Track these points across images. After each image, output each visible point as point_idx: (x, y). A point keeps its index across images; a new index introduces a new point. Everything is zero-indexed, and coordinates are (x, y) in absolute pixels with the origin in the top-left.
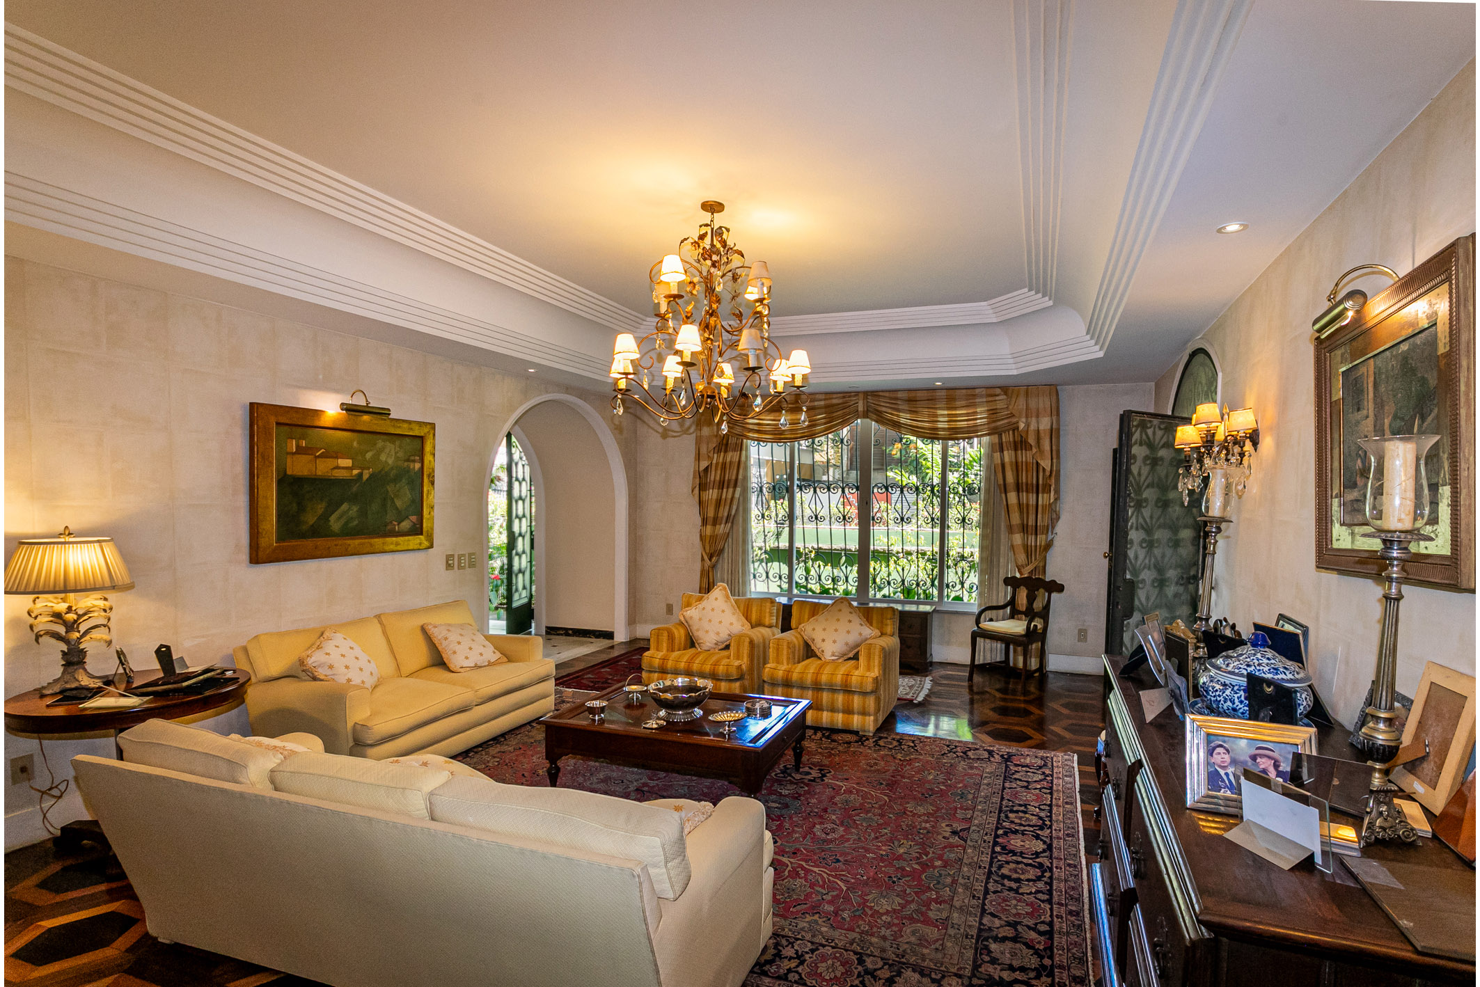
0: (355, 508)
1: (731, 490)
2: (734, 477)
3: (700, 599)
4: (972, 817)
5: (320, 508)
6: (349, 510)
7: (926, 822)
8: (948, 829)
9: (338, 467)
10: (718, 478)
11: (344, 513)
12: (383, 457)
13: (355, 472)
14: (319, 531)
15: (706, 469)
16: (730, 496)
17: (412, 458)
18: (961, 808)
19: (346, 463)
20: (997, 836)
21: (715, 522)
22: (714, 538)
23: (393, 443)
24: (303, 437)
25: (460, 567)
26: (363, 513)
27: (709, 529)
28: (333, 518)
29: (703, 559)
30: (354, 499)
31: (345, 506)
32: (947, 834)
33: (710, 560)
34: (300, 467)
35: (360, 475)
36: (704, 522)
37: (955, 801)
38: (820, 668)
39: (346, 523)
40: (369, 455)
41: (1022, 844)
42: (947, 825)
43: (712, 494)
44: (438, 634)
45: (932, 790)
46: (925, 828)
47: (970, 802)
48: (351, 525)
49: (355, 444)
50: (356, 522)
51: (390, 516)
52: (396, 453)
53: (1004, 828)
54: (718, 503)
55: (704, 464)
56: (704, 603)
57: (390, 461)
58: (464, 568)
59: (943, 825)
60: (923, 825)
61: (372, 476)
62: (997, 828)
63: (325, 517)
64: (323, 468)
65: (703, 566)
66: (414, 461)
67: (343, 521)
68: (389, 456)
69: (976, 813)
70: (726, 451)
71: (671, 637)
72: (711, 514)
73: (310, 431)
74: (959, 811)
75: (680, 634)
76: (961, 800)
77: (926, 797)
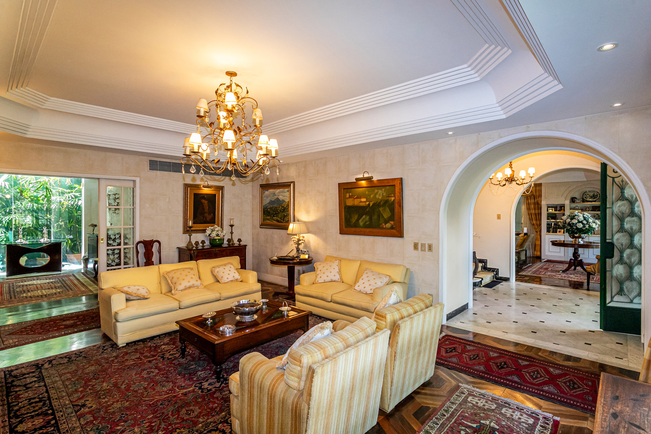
0: (368, 217)
4: (79, 420)
5: (356, 217)
6: (365, 218)
7: (106, 402)
8: (90, 405)
9: (361, 202)
11: (364, 219)
12: (377, 196)
13: (367, 203)
14: (356, 225)
17: (390, 195)
18: (91, 422)
19: (364, 200)
20: (55, 418)
23: (381, 190)
24: (350, 192)
25: (422, 250)
26: (371, 219)
28: (360, 221)
30: (366, 214)
31: (364, 217)
32: (87, 403)
34: (350, 202)
35: (369, 204)
37: (100, 423)
39: (365, 223)
40: (372, 196)
41: (34, 423)
42: (92, 407)
45: (125, 421)
46: (104, 398)
47: (89, 429)
48: (367, 223)
49: (367, 192)
50: (368, 223)
51: (382, 220)
52: (383, 194)
53: (52, 426)
57: (380, 198)
58: (425, 250)
59: (94, 406)
60: (106, 400)
61: (374, 205)
62: (56, 423)
63: (358, 220)
64: (356, 202)
66: (391, 197)
67: (364, 222)
68: (380, 194)
69: (78, 424)
73: (353, 190)
74: (92, 419)
76: (97, 427)
77: (123, 414)
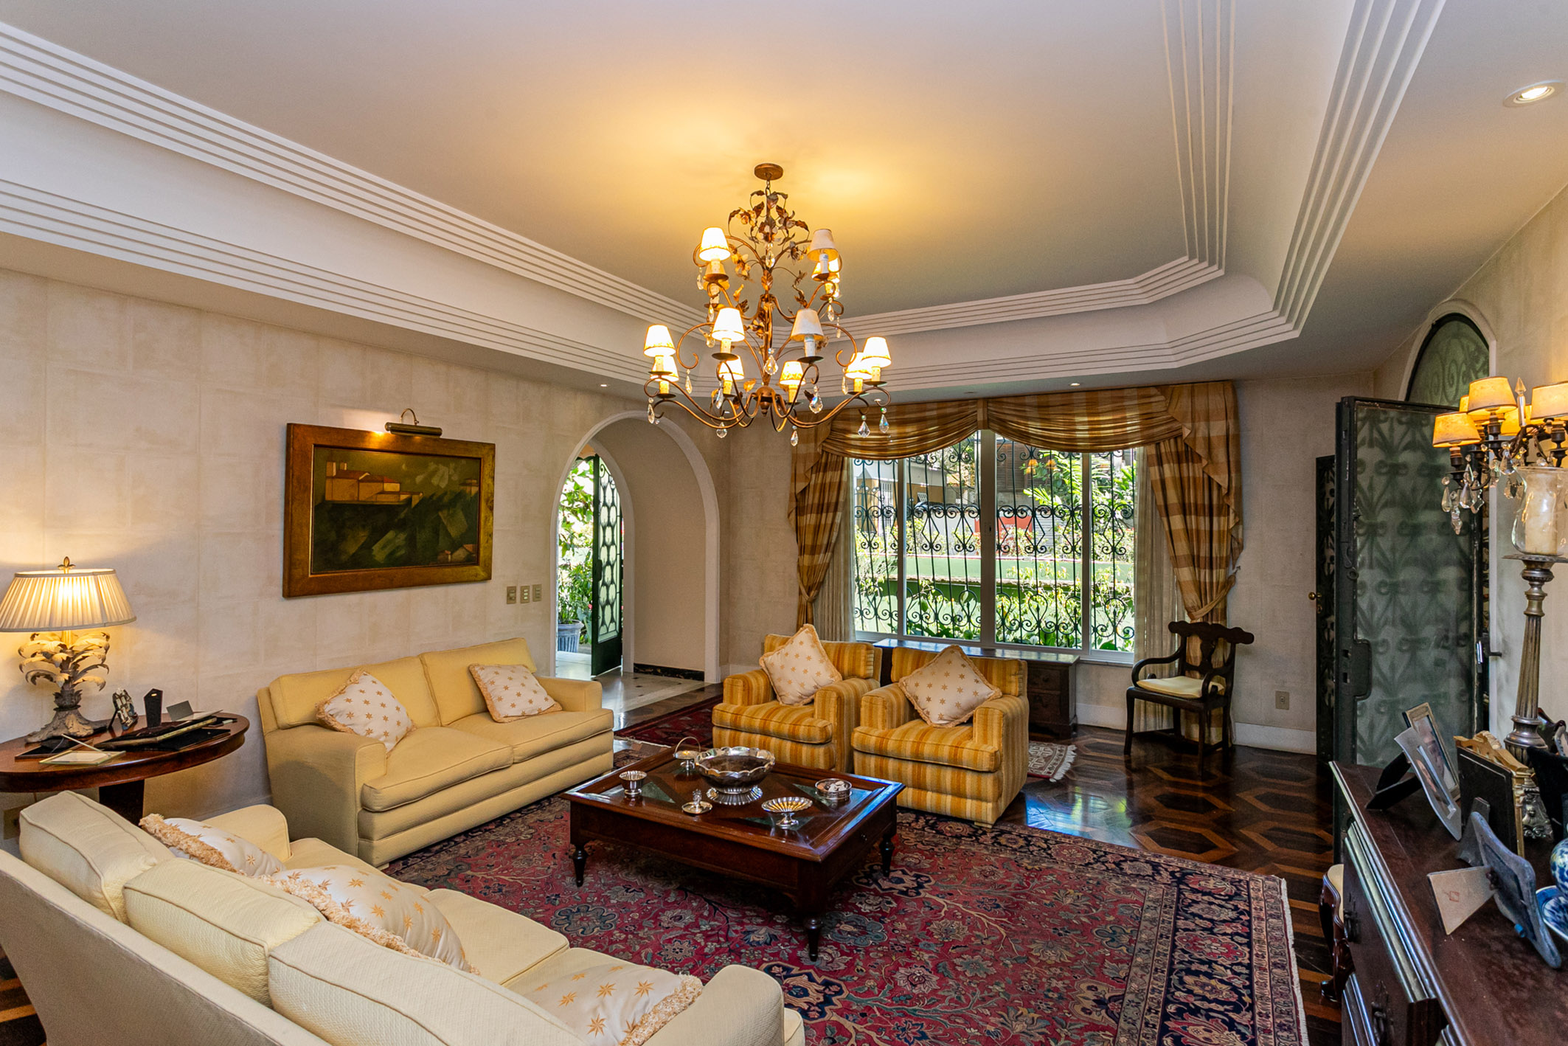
0: (402, 536)
1: (831, 515)
2: (834, 500)
3: (784, 642)
4: (1128, 975)
5: (363, 536)
6: (395, 538)
7: (1059, 978)
8: (1090, 994)
9: (383, 492)
10: (816, 501)
11: (389, 542)
12: (435, 481)
13: (403, 497)
14: (357, 562)
15: (804, 491)
16: (829, 522)
17: (469, 481)
18: (1111, 959)
19: (389, 487)
20: (1166, 1016)
21: (814, 550)
22: (812, 569)
23: (447, 465)
24: (345, 460)
25: (523, 601)
26: (411, 541)
27: (807, 558)
28: (376, 548)
29: (800, 593)
30: (401, 526)
31: (390, 535)
32: (1089, 1004)
33: (808, 594)
34: (340, 492)
35: (409, 501)
36: (802, 550)
37: (1101, 945)
38: (923, 735)
39: (392, 553)
40: (419, 479)
41: (1207, 1035)
42: (1089, 988)
43: (810, 519)
44: (484, 676)
45: (1069, 922)
46: (1056, 990)
47: (1124, 949)
48: (399, 554)
49: (404, 467)
50: (403, 552)
51: (443, 542)
52: (450, 476)
53: (1177, 1001)
54: (817, 528)
55: (801, 486)
56: (788, 648)
57: (443, 485)
58: (527, 601)
59: (1084, 986)
60: (1054, 983)
61: (422, 502)
62: (1167, 1002)
63: (367, 546)
64: (366, 493)
65: (800, 601)
66: (470, 485)
67: (387, 551)
68: (443, 477)
69: (1134, 969)
70: (825, 471)
71: (747, 689)
72: (809, 541)
73: (353, 453)
74: (1107, 963)
75: (758, 684)
76: (1111, 944)
77: (1060, 934)
